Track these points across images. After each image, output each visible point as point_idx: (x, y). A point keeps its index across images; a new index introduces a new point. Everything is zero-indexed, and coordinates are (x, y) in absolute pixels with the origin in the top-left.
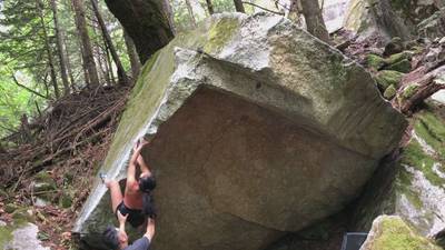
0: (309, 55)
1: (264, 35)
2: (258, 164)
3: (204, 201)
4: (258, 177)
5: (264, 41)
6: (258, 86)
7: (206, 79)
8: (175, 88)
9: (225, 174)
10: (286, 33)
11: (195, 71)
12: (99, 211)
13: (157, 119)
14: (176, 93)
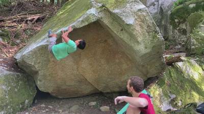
0: (148, 26)
1: (136, 10)
2: (103, 61)
3: (75, 67)
4: (100, 66)
5: (135, 13)
6: (122, 30)
7: (101, 18)
8: (88, 17)
9: (88, 59)
10: (144, 14)
11: (99, 13)
12: (31, 53)
13: (74, 26)
14: (87, 19)
